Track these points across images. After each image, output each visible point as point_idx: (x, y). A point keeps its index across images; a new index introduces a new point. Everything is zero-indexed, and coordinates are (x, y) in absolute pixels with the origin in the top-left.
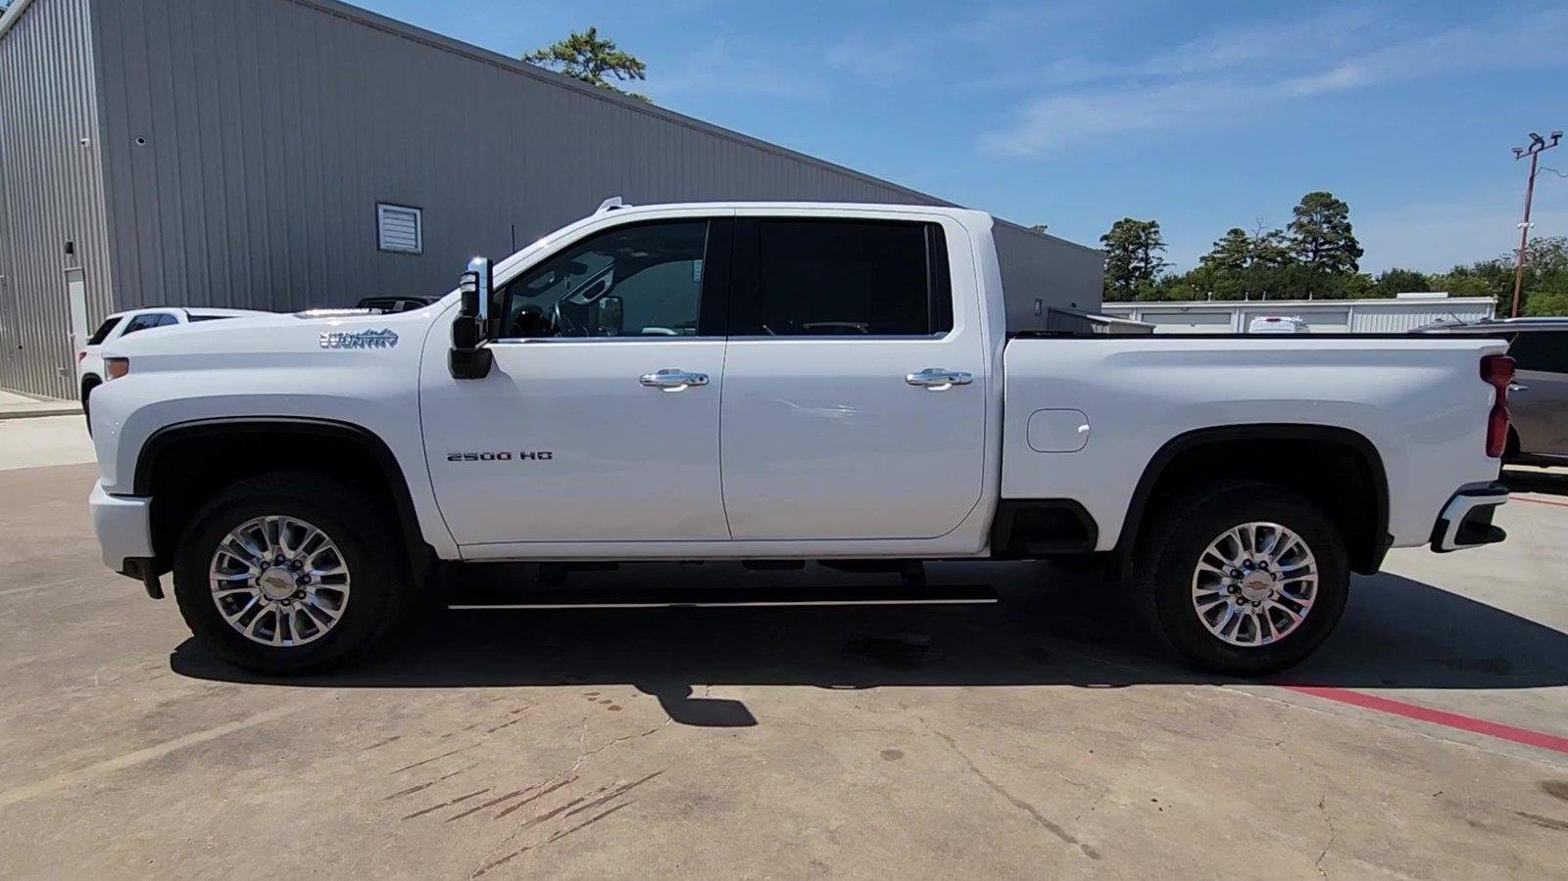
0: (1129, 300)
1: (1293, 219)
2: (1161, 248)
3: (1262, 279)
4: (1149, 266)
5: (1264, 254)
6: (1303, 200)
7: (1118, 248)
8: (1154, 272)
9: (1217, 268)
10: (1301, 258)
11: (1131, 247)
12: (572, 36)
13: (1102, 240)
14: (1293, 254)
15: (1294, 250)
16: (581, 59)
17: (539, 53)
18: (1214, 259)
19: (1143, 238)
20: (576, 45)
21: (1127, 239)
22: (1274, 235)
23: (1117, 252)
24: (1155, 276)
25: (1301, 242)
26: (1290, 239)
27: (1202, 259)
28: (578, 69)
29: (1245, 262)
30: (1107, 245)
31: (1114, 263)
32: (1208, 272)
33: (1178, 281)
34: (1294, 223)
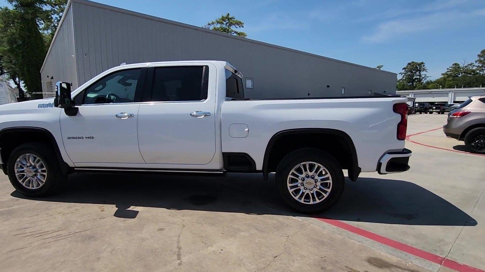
0: (413, 89)
1: (477, 58)
2: (425, 71)
3: (464, 80)
4: (421, 77)
5: (466, 72)
6: (481, 52)
7: (409, 72)
8: (423, 79)
9: (448, 77)
10: (481, 73)
11: (414, 71)
12: (222, 16)
13: (403, 69)
14: (478, 71)
15: (478, 70)
16: (225, 23)
17: (212, 22)
18: (447, 74)
19: (419, 68)
20: (223, 19)
21: (412, 69)
22: (471, 65)
23: (409, 73)
24: (424, 81)
25: (481, 67)
26: (476, 66)
27: (442, 74)
28: (224, 26)
29: (460, 75)
30: (405, 71)
31: (408, 77)
32: (445, 79)
33: (431, 82)
34: (478, 60)
